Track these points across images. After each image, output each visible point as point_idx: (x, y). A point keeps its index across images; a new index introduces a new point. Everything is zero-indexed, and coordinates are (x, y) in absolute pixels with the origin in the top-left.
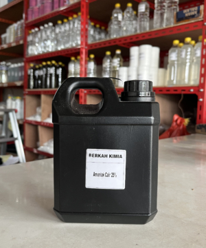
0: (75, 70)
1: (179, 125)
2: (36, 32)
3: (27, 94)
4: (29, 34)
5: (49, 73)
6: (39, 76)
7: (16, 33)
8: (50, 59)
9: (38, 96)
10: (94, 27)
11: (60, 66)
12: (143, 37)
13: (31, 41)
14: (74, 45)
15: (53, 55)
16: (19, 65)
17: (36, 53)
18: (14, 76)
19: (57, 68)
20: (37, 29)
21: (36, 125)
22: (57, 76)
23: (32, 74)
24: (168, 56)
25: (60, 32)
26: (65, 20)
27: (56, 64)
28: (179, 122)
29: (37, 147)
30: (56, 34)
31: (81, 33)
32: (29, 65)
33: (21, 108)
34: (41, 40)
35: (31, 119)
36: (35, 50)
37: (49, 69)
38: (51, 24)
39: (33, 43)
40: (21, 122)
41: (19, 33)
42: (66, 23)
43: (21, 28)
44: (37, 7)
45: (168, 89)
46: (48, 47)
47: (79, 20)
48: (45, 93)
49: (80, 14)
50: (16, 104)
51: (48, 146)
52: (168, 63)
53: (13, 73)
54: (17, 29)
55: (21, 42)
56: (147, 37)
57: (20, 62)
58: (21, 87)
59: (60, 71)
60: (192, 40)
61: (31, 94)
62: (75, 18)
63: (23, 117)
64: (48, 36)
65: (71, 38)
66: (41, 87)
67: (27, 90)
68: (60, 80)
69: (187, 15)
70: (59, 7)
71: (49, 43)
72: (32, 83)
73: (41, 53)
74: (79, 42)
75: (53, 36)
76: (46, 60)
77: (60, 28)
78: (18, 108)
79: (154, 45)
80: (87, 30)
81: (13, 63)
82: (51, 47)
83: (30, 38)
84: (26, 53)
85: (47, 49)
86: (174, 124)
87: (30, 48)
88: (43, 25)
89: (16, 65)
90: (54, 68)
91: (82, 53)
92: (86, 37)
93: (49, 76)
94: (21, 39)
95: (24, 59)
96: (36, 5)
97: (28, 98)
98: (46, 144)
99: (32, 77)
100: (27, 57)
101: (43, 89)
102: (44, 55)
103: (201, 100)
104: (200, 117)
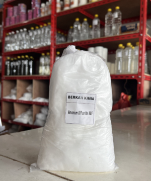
1: (125, 100)
3: (5, 80)
8: (24, 54)
12: (98, 41)
28: (124, 97)
31: (51, 37)
44: (14, 17)
45: (116, 76)
52: (115, 59)
60: (132, 44)
67: (4, 76)
69: (128, 29)
80: (55, 35)
84: (4, 49)
86: (121, 99)
91: (52, 51)
92: (55, 40)
95: (2, 54)
100: (4, 52)
101: (18, 76)
102: (20, 51)
103: (140, 83)
104: (140, 94)
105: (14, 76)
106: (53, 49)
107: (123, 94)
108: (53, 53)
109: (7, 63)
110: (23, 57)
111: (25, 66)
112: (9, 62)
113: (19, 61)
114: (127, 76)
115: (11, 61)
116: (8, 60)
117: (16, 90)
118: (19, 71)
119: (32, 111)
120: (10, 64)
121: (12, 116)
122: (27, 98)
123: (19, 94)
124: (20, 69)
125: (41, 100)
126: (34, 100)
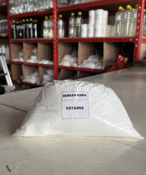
1: (122, 62)
3: (12, 43)
8: (29, 18)
15: (31, 15)
21: (20, 64)
32: (12, 22)
35: (16, 60)
37: (28, 25)
40: (8, 63)
45: (115, 39)
48: (26, 42)
52: (114, 22)
55: (4, 4)
56: (101, 4)
57: (4, 19)
58: (7, 38)
60: (131, 6)
67: (11, 40)
76: (25, 18)
84: (9, 13)
86: (119, 61)
91: (54, 14)
92: (57, 2)
93: (28, 29)
97: (12, 46)
98: (28, 77)
101: (24, 39)
102: (24, 14)
103: (136, 46)
104: (136, 56)
105: (21, 39)
106: (55, 12)
107: (120, 57)
108: (55, 16)
109: (13, 26)
110: (27, 20)
111: (30, 29)
112: (14, 26)
113: (24, 25)
114: (126, 39)
115: (16, 25)
116: (14, 24)
117: (23, 53)
118: (24, 35)
119: (39, 72)
120: (16, 27)
121: (21, 77)
122: (33, 60)
123: (26, 57)
124: (25, 33)
125: (46, 62)
126: (40, 63)
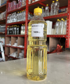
0: (23, 28)
1: (59, 48)
2: (10, 16)
3: (6, 36)
4: (8, 16)
5: (14, 29)
6: (11, 30)
7: (3, 16)
8: (15, 25)
9: (10, 37)
10: (30, 14)
11: (18, 27)
12: (47, 18)
13: (9, 18)
14: (23, 20)
15: (16, 23)
16: (4, 26)
17: (10, 22)
18: (2, 30)
19: (17, 28)
20: (10, 15)
21: (9, 47)
22: (17, 31)
23: (8, 30)
24: (55, 24)
25: (18, 16)
26: (20, 12)
27: (17, 26)
28: (59, 47)
29: (9, 55)
30: (17, 16)
31: (26, 16)
32: (7, 27)
33: (4, 41)
34: (12, 18)
35: (7, 45)
36: (10, 21)
37: (14, 28)
38: (15, 13)
39: (9, 19)
40: (4, 46)
41: (4, 16)
42: (20, 13)
43: (5, 14)
44: (11, 7)
45: (55, 36)
46: (14, 20)
47: (25, 12)
48: (13, 36)
49: (25, 10)
50: (2, 40)
51: (13, 54)
52: (55, 27)
53: (2, 29)
54: (4, 14)
55: (5, 19)
56: (48, 18)
57: (4, 25)
58: (4, 34)
59: (18, 29)
60: (64, 19)
61: (8, 36)
62: (24, 11)
63: (5, 44)
64: (14, 17)
65: (22, 18)
66: (11, 34)
67: (6, 35)
68: (18, 32)
69: (62, 11)
70: (18, 7)
71: (14, 19)
72: (8, 33)
73: (12, 22)
74: (25, 19)
75: (16, 17)
77: (19, 14)
78: (3, 41)
79: (50, 21)
80: (28, 15)
81: (2, 26)
82: (15, 20)
83: (8, 17)
84: (7, 22)
85: (14, 21)
86: (58, 48)
87: (8, 21)
88: (13, 13)
89: (3, 26)
90: (16, 28)
91: (26, 23)
92: (28, 17)
93: (14, 30)
94: (5, 18)
95: (6, 25)
96: (11, 6)
97: (7, 38)
98: (12, 54)
99: (8, 31)
100: (7, 24)
103: (67, 40)
123: (12, 43)
125: (21, 47)
126: (18, 47)
